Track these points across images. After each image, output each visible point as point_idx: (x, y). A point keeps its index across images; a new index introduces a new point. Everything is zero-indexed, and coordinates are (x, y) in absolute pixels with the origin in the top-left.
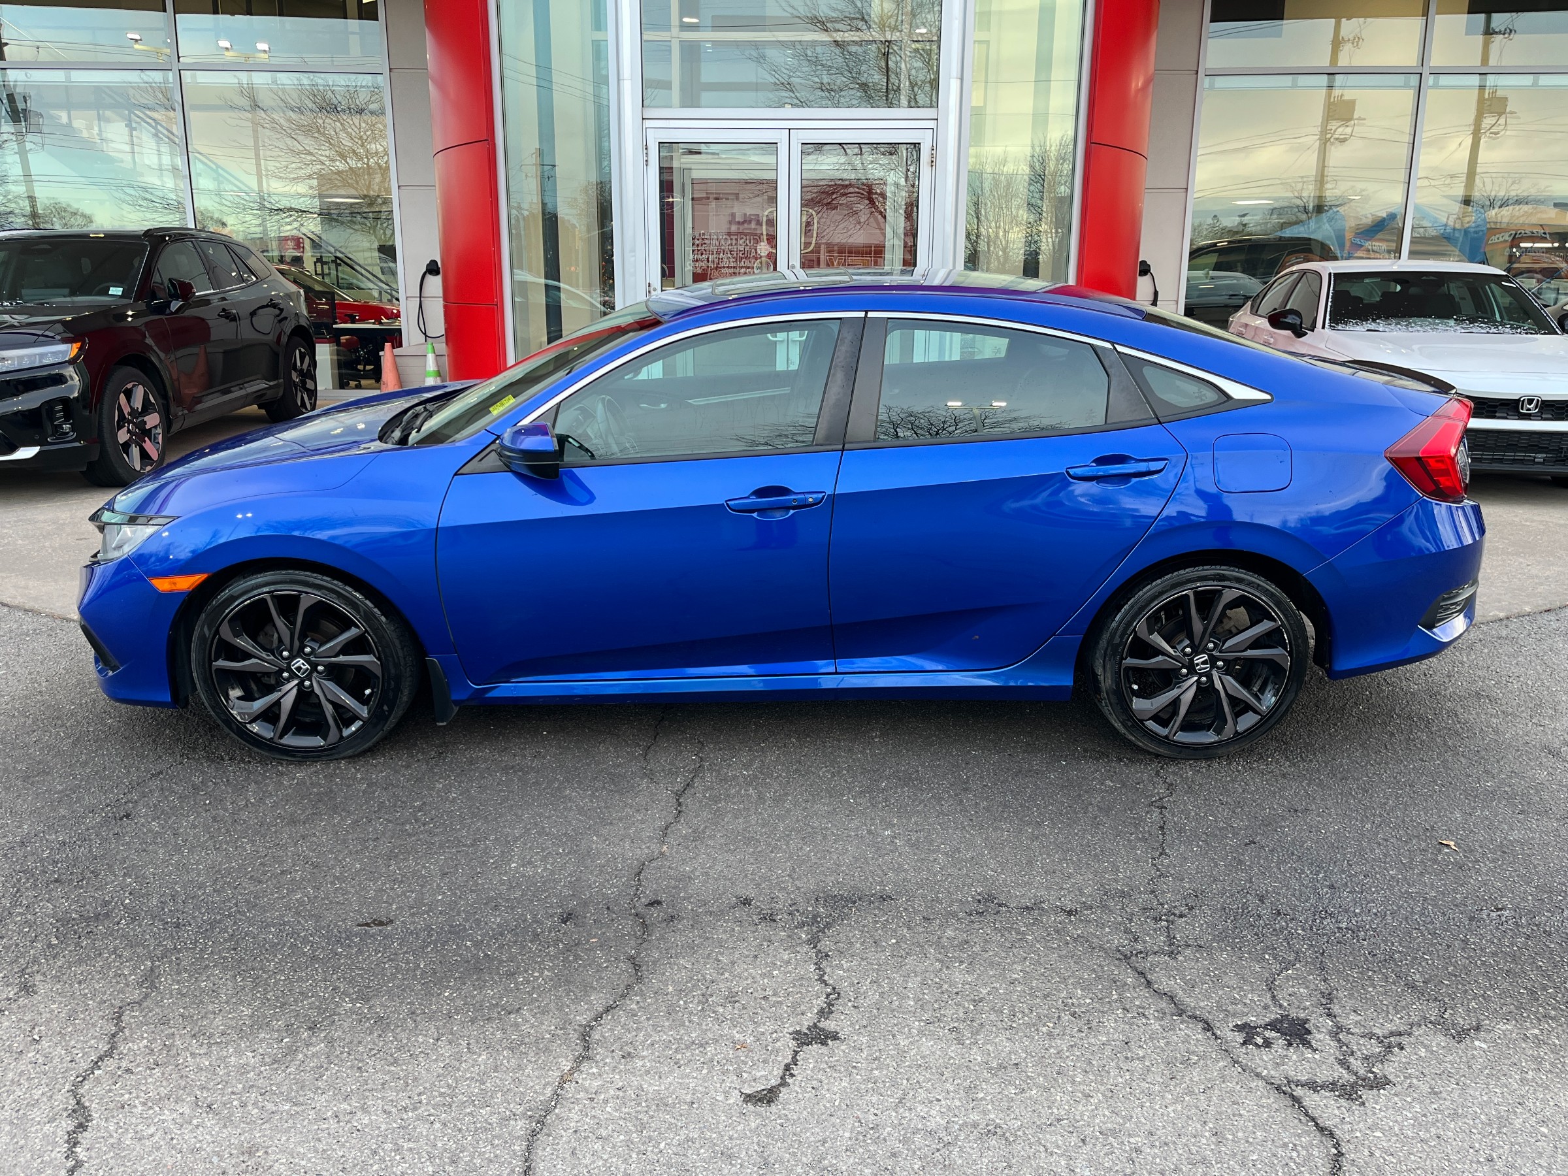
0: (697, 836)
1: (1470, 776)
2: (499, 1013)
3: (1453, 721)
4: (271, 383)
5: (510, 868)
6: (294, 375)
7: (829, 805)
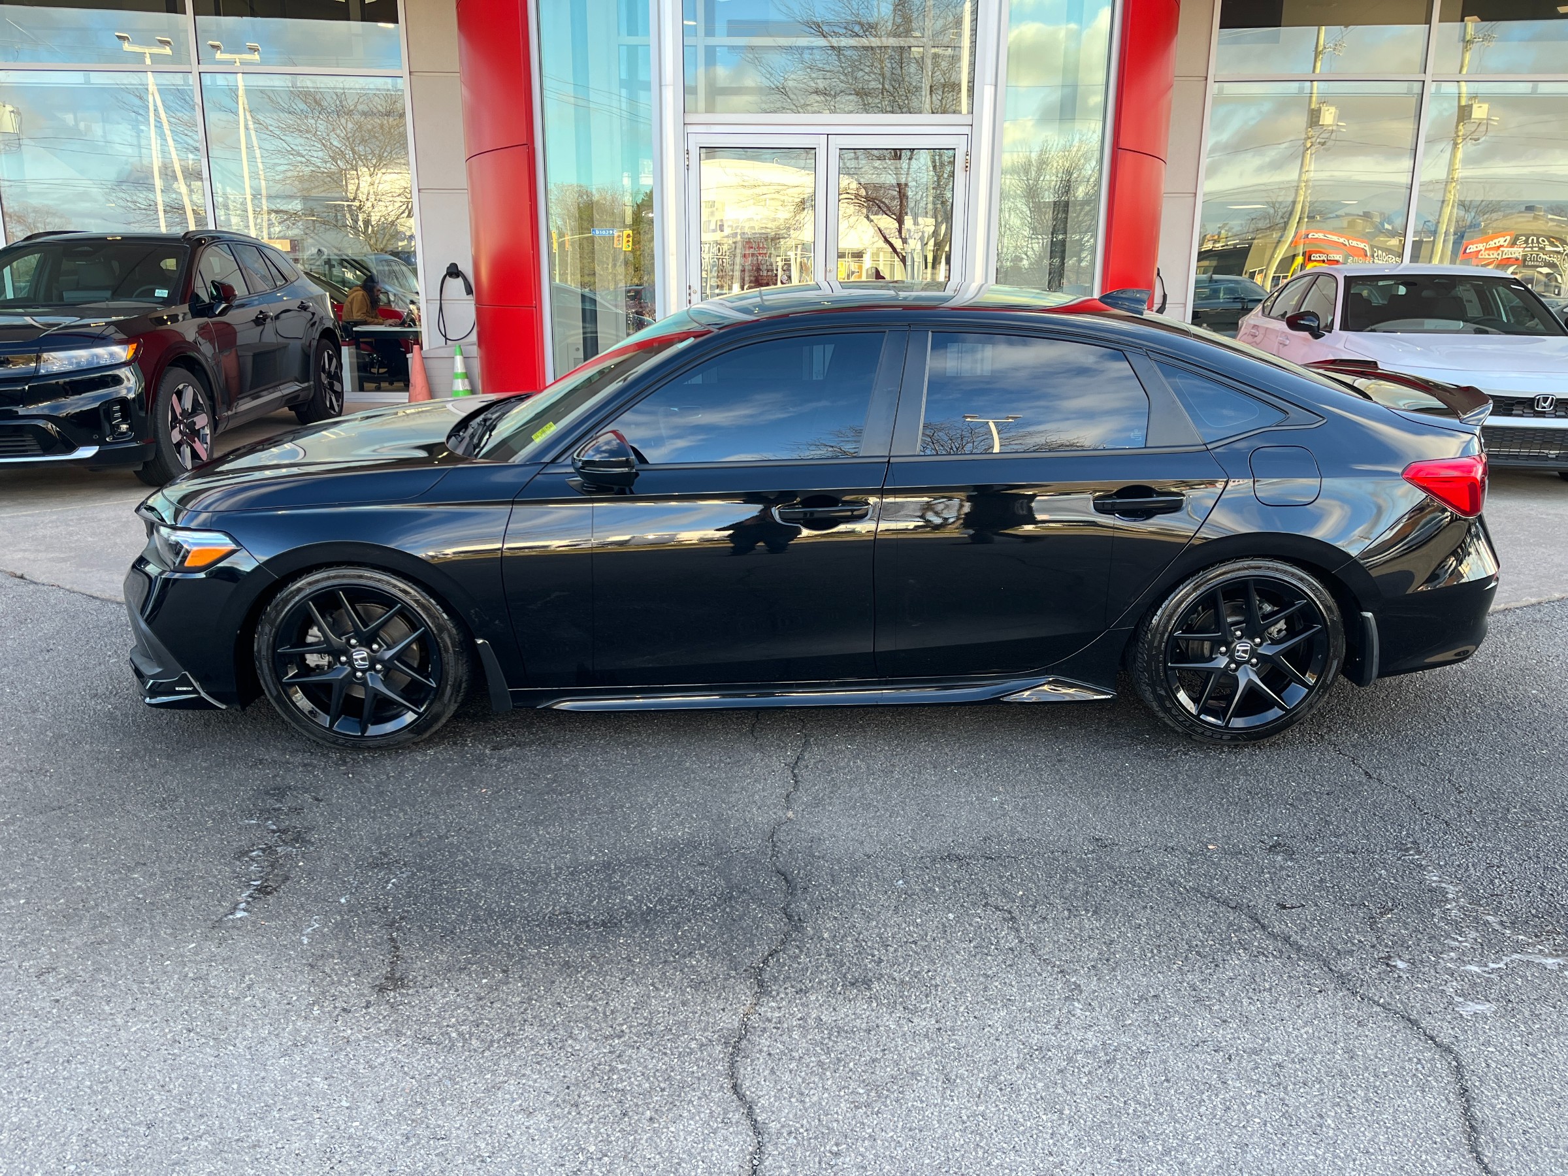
0: (817, 802)
1: (1525, 745)
2: (674, 957)
3: (1503, 696)
4: (303, 385)
5: (652, 832)
6: (323, 376)
7: (935, 775)
